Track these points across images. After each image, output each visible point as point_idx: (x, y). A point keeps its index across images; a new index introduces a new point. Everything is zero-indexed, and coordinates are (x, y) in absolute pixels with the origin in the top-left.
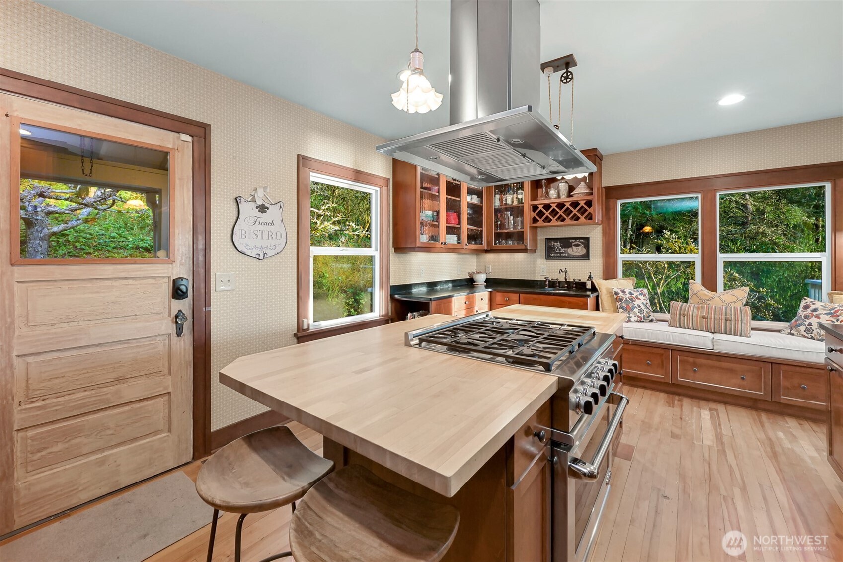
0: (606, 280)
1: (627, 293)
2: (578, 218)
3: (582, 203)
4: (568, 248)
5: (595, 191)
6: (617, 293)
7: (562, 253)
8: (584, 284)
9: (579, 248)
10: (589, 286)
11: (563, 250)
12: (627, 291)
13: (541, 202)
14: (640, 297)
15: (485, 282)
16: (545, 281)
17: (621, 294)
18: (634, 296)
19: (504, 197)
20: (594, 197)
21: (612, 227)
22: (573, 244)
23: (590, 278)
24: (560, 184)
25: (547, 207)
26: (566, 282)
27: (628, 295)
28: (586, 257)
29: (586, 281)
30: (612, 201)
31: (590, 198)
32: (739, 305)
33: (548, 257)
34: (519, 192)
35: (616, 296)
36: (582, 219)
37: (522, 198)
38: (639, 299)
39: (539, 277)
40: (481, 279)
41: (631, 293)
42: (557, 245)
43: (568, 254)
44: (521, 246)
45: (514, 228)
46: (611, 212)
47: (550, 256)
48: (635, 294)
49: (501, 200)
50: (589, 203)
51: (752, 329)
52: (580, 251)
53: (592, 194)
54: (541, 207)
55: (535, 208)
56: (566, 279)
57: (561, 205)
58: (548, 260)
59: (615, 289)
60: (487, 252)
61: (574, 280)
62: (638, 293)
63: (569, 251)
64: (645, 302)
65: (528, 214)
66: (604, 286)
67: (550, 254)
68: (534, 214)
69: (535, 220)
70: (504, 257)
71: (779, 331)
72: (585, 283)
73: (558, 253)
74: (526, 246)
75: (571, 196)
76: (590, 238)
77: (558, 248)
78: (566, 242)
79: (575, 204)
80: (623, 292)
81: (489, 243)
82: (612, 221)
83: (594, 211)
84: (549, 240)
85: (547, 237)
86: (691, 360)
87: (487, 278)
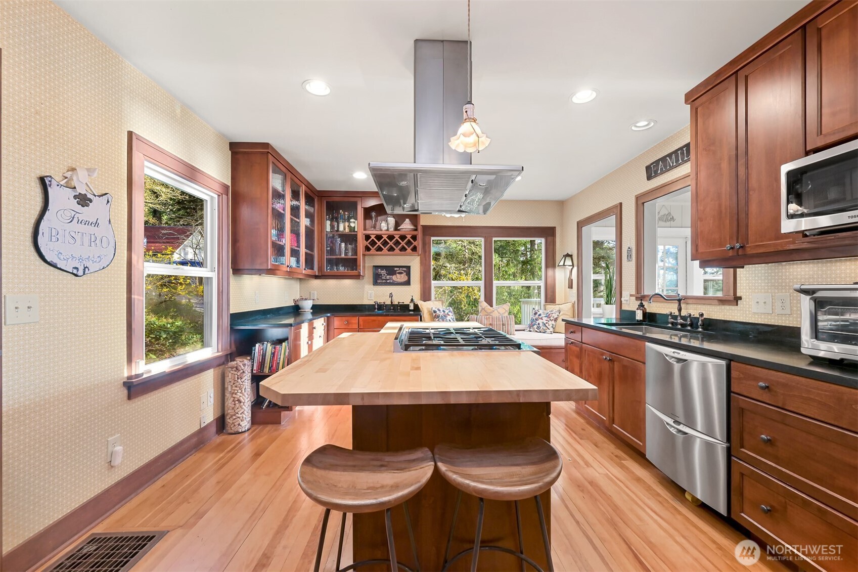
0: (425, 301)
1: (441, 311)
2: (406, 250)
3: (409, 237)
4: (393, 275)
5: (420, 228)
6: (435, 312)
7: (388, 280)
8: (408, 306)
9: (402, 275)
10: (412, 308)
11: (388, 277)
12: (441, 310)
13: (373, 233)
14: (449, 313)
15: (312, 308)
16: (374, 305)
17: (438, 312)
18: (446, 313)
19: (335, 224)
20: (418, 232)
21: (427, 259)
22: (397, 272)
23: (412, 300)
24: (389, 218)
25: (379, 237)
26: (392, 305)
27: (443, 313)
28: (408, 283)
29: (409, 303)
30: (427, 237)
31: (415, 233)
32: (507, 314)
33: (375, 283)
34: (352, 220)
35: (434, 314)
36: (409, 250)
37: (354, 227)
38: (449, 315)
39: (366, 302)
40: (307, 305)
41: (444, 311)
42: (383, 272)
43: (393, 280)
44: (355, 272)
45: (346, 254)
46: (427, 246)
47: (377, 282)
48: (447, 311)
49: (332, 227)
50: (414, 238)
51: (516, 330)
52: (402, 278)
53: (416, 230)
54: (373, 237)
55: (367, 237)
56: (392, 303)
57: (391, 237)
58: (375, 286)
59: (434, 309)
60: (316, 277)
61: (399, 303)
62: (448, 311)
63: (394, 277)
64: (452, 317)
65: (361, 243)
66: (425, 306)
67: (377, 280)
68: (367, 243)
69: (367, 249)
70: (332, 283)
71: (524, 330)
72: (409, 305)
73: (384, 279)
74: (360, 273)
75: (399, 230)
76: (411, 267)
77: (384, 275)
78: (391, 270)
79: (403, 237)
80: (439, 310)
81: (320, 269)
82: (427, 254)
83: (418, 245)
84: (376, 267)
85: (375, 265)
87: (313, 305)
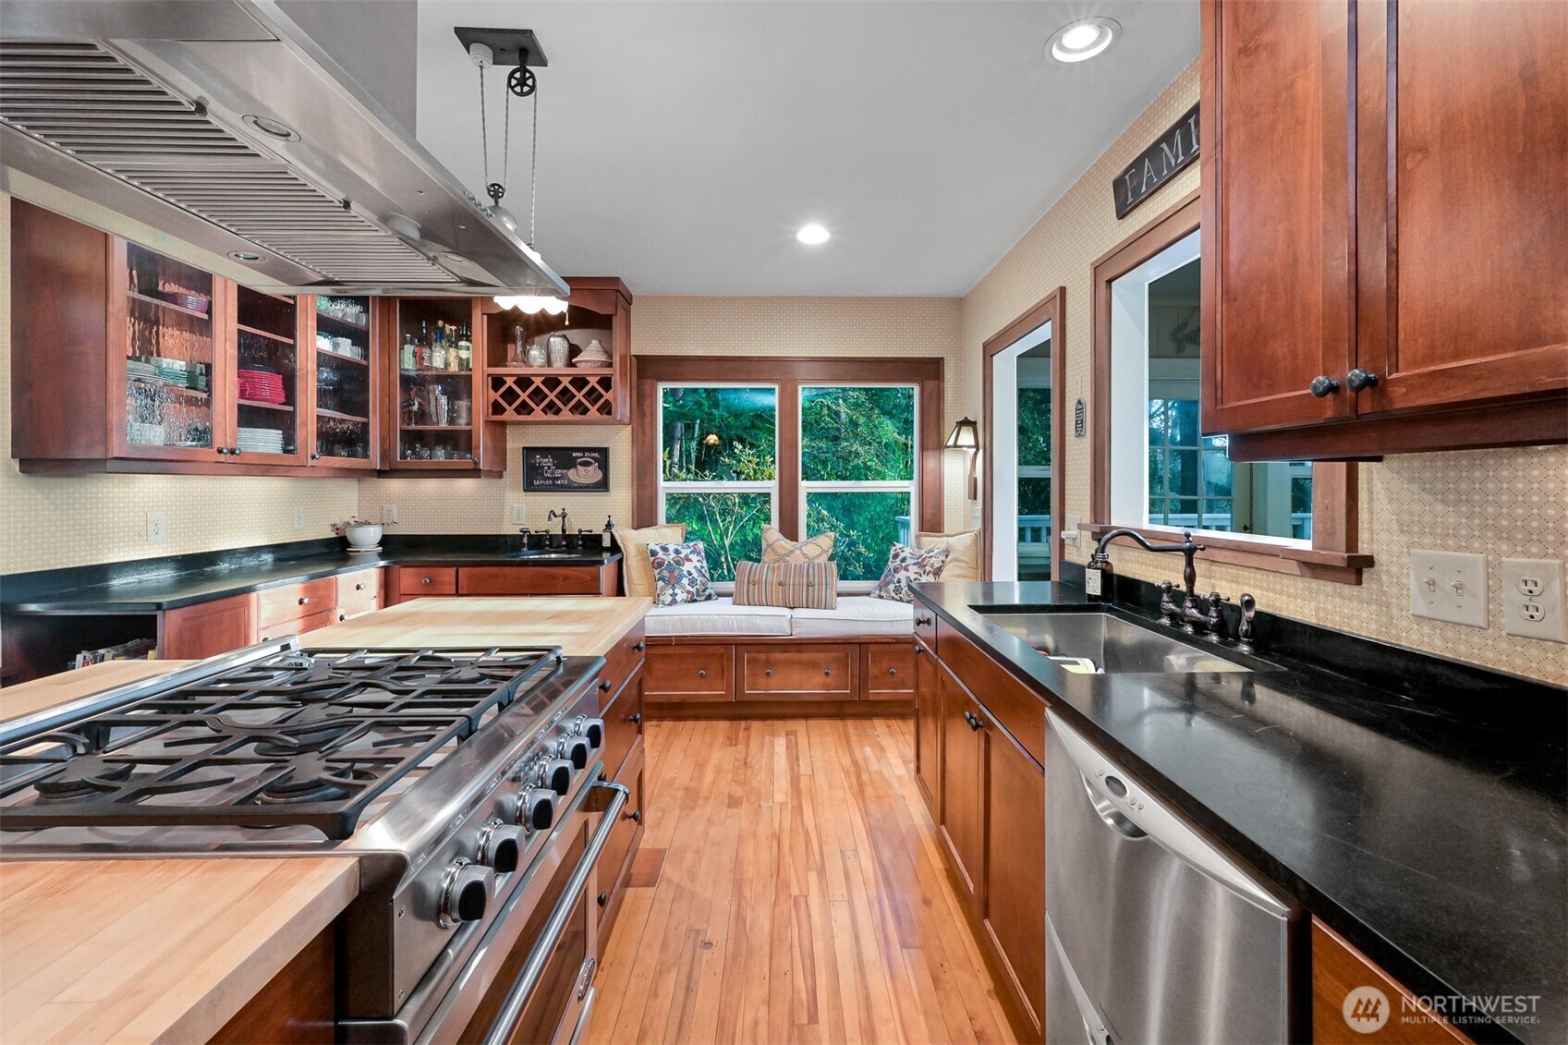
0: (637, 529)
1: (671, 551)
2: (585, 411)
3: (593, 381)
4: (569, 468)
5: (617, 360)
6: (653, 553)
7: (558, 479)
8: (599, 538)
9: (590, 468)
10: (607, 543)
11: (558, 473)
12: (672, 548)
13: (512, 370)
14: (691, 557)
15: (380, 544)
16: (522, 537)
17: (661, 554)
18: (682, 556)
19: (426, 353)
20: (615, 371)
21: (648, 431)
22: (579, 460)
23: (609, 526)
24: (552, 339)
25: (524, 382)
26: (565, 536)
27: (673, 555)
28: (603, 486)
29: (601, 533)
30: (648, 382)
31: (606, 371)
32: (824, 558)
33: (529, 487)
34: (463, 343)
35: (652, 559)
36: (593, 411)
37: (468, 359)
38: (690, 560)
39: (510, 529)
40: (369, 537)
41: (677, 552)
42: (547, 461)
43: (569, 480)
44: (466, 462)
45: (451, 421)
46: (647, 402)
47: (533, 484)
48: (684, 552)
49: (418, 358)
50: (606, 383)
51: (839, 595)
52: (591, 474)
53: (610, 365)
54: (510, 382)
55: (497, 382)
56: (564, 531)
57: (552, 382)
58: (528, 493)
59: (652, 546)
60: (381, 474)
61: (580, 531)
62: (689, 551)
63: (572, 474)
64: (699, 565)
65: (482, 394)
66: (633, 540)
67: (533, 480)
68: (495, 396)
69: (497, 409)
70: (430, 486)
71: (868, 594)
72: (601, 536)
73: (549, 478)
74: (476, 463)
75: (573, 365)
76: (611, 451)
77: (549, 467)
78: (565, 457)
79: (580, 382)
80: (665, 549)
81: (385, 455)
82: (648, 419)
83: (615, 399)
84: (529, 452)
85: (528, 445)
86: (762, 656)
87: (383, 536)
